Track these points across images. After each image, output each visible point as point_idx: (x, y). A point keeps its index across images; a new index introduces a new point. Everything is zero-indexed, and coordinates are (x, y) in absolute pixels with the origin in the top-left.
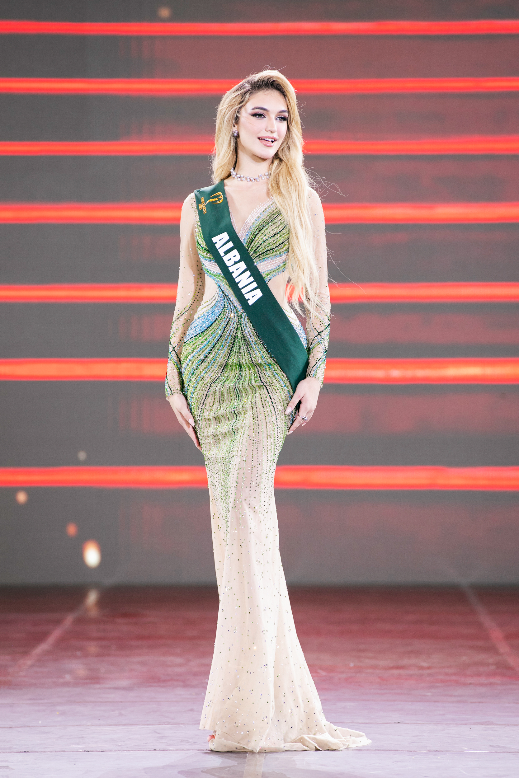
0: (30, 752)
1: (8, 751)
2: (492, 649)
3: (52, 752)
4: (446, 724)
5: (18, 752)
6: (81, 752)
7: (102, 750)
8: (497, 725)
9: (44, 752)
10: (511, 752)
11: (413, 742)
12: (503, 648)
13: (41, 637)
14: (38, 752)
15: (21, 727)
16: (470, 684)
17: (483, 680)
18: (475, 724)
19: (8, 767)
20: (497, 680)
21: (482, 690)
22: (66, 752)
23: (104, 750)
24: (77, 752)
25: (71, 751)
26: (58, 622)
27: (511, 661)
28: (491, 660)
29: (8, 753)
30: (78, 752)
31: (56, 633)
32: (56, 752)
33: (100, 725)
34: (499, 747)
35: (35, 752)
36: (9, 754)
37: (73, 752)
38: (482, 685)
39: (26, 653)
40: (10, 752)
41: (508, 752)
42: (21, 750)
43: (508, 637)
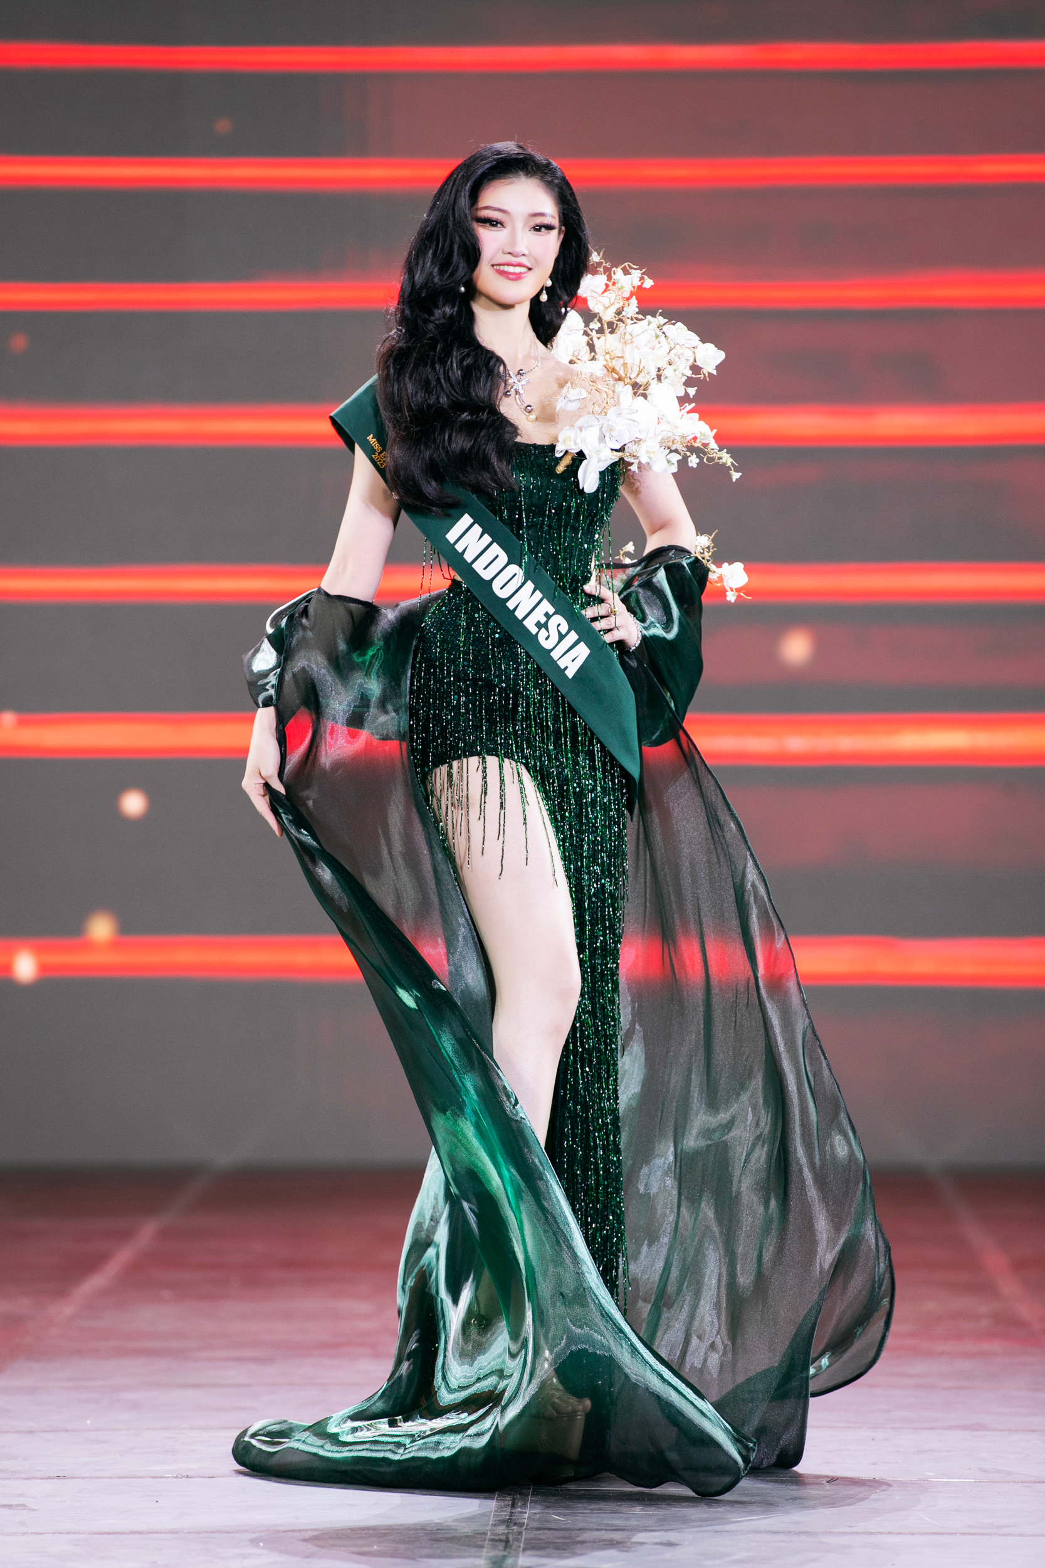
0: (69, 1478)
1: (24, 1476)
2: (984, 1288)
3: (111, 1478)
4: (892, 1428)
5: (44, 1479)
6: (168, 1477)
7: (211, 1475)
8: (995, 1430)
9: (97, 1478)
10: (1021, 1482)
11: (826, 1463)
12: (1009, 1287)
13: (90, 1264)
14: (84, 1478)
15: (50, 1431)
16: (942, 1353)
17: (969, 1346)
18: (950, 1428)
19: (24, 1505)
20: (996, 1346)
21: (966, 1365)
22: (140, 1477)
23: (214, 1475)
24: (161, 1477)
25: (149, 1477)
26: (125, 1235)
27: (1025, 1311)
28: (984, 1309)
29: (26, 1479)
30: (163, 1477)
31: (123, 1256)
32: (119, 1478)
33: (207, 1428)
34: (998, 1471)
35: (78, 1478)
36: (26, 1481)
37: (153, 1477)
38: (965, 1355)
39: (61, 1294)
40: (29, 1479)
41: (1015, 1482)
42: (51, 1475)
43: (1019, 1266)
